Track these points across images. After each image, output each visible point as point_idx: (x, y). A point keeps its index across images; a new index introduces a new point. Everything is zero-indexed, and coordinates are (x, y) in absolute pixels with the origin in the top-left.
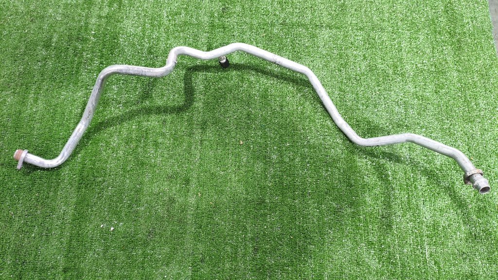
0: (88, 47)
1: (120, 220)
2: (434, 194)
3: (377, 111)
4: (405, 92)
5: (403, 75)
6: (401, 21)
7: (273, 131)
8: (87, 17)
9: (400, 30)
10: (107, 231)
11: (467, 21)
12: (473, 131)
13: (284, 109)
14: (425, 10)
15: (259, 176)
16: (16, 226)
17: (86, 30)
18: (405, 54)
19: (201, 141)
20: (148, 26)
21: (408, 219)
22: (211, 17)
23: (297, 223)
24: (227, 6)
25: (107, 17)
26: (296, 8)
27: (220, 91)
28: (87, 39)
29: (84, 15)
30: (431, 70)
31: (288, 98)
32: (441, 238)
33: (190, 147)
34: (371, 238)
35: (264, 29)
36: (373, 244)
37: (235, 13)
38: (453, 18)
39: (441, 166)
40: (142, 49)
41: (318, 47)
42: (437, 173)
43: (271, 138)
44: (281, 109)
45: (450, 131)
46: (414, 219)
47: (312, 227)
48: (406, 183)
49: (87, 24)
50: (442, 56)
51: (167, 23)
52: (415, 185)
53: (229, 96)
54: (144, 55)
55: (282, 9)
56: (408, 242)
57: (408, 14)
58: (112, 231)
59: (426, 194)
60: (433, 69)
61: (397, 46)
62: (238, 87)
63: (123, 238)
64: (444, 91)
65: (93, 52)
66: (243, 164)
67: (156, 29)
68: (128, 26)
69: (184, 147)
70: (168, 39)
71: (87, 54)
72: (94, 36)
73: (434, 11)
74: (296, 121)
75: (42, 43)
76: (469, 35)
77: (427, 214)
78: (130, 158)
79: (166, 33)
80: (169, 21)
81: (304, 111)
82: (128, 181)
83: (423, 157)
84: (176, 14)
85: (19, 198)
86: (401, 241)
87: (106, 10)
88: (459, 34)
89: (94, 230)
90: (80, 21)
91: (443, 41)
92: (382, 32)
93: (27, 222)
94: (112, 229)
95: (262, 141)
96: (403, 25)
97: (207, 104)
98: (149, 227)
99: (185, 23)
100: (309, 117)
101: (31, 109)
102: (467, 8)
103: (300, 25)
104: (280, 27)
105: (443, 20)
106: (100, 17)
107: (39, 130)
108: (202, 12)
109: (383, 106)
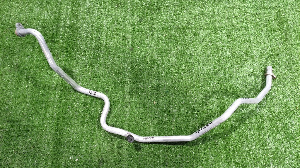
0: (58, 46)
1: (82, 153)
2: (275, 131)
3: (238, 80)
4: (254, 68)
5: (252, 57)
6: (250, 23)
7: (174, 95)
8: (57, 27)
9: (249, 29)
10: (74, 162)
11: (290, 22)
12: (297, 90)
13: (180, 81)
14: (264, 16)
15: (166, 123)
16: (18, 159)
17: (56, 35)
18: (253, 44)
19: (130, 102)
20: (94, 32)
21: (259, 147)
22: (133, 25)
23: (191, 152)
24: (143, 18)
25: (69, 27)
26: (185, 18)
27: (140, 71)
28: (57, 41)
29: (55, 26)
30: (269, 53)
31: (182, 74)
32: (280, 159)
33: (123, 106)
34: (237, 160)
35: (165, 31)
36: (238, 164)
37: (147, 22)
38: (282, 21)
39: (278, 114)
40: (92, 46)
41: (200, 42)
42: (276, 118)
43: (173, 99)
44: (178, 81)
45: (282, 92)
46: (263, 147)
47: (201, 155)
48: (257, 125)
49: (57, 31)
50: (276, 45)
51: (106, 29)
52: (263, 126)
53: (146, 74)
54: (93, 50)
55: (176, 19)
56: (260, 162)
57: (254, 19)
58: (77, 161)
59: (270, 132)
60: (271, 53)
61: (248, 39)
62: (151, 68)
63: (84, 165)
64: (278, 66)
65: (61, 49)
66: (156, 116)
67: (100, 34)
68: (82, 32)
69: (120, 107)
70: (107, 40)
71: (58, 50)
72: (62, 39)
73: (269, 17)
74: (188, 88)
75: (30, 44)
76: (292, 31)
77: (270, 144)
78: (86, 114)
79: (106, 36)
80: (108, 28)
81: (193, 82)
82: (85, 129)
83: (267, 109)
84: (112, 24)
85: (19, 142)
86: (255, 162)
87: (68, 23)
88: (286, 30)
89: (66, 161)
90: (52, 30)
91: (276, 35)
92: (238, 31)
93: (24, 156)
94: (77, 159)
95: (167, 101)
96: (251, 26)
97: (132, 79)
98: (100, 158)
99: (117, 29)
100: (195, 85)
101: (25, 86)
102: (290, 14)
103: (187, 28)
104: (175, 30)
105: (275, 22)
106: (65, 27)
107: (30, 99)
108: (127, 22)
109: (241, 77)
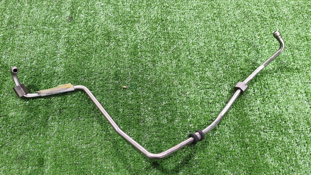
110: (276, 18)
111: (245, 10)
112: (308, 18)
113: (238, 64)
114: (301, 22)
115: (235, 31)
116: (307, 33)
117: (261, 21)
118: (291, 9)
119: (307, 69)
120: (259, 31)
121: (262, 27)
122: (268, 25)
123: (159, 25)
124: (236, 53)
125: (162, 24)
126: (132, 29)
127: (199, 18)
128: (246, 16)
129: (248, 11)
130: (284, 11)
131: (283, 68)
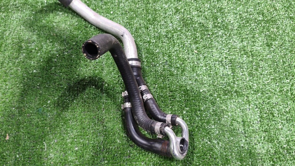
110: (220, 27)
111: (185, 16)
112: (256, 28)
113: (168, 85)
114: (248, 33)
115: (169, 43)
116: (253, 47)
117: (201, 31)
118: (238, 17)
119: (247, 92)
120: (197, 44)
121: (202, 38)
122: (209, 36)
123: (82, 32)
124: (168, 71)
125: (85, 32)
126: (48, 38)
127: (130, 25)
128: (186, 25)
129: (188, 18)
130: (230, 18)
131: (221, 90)
